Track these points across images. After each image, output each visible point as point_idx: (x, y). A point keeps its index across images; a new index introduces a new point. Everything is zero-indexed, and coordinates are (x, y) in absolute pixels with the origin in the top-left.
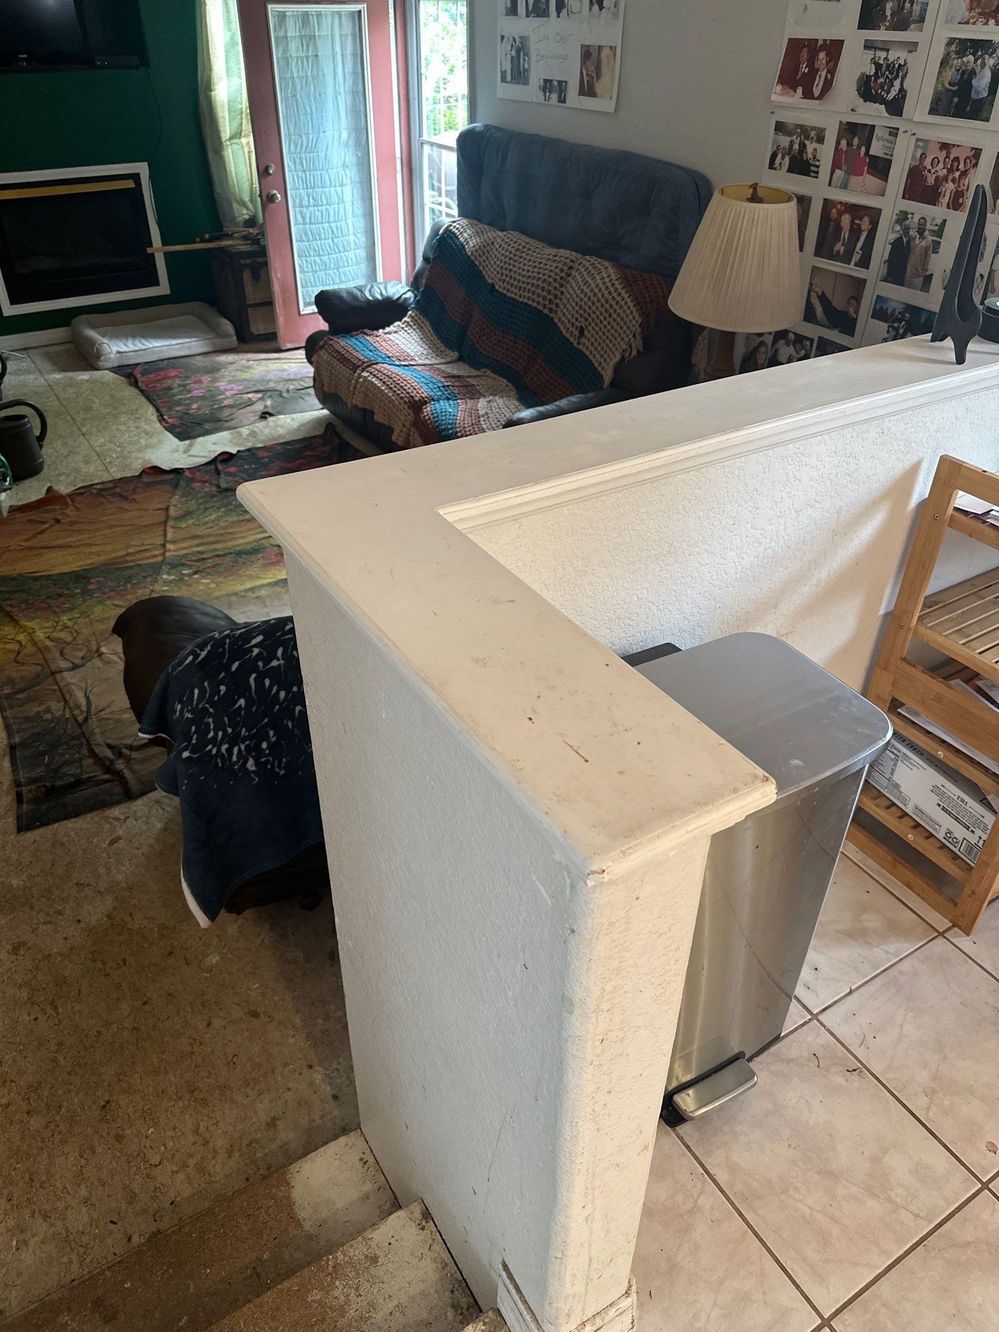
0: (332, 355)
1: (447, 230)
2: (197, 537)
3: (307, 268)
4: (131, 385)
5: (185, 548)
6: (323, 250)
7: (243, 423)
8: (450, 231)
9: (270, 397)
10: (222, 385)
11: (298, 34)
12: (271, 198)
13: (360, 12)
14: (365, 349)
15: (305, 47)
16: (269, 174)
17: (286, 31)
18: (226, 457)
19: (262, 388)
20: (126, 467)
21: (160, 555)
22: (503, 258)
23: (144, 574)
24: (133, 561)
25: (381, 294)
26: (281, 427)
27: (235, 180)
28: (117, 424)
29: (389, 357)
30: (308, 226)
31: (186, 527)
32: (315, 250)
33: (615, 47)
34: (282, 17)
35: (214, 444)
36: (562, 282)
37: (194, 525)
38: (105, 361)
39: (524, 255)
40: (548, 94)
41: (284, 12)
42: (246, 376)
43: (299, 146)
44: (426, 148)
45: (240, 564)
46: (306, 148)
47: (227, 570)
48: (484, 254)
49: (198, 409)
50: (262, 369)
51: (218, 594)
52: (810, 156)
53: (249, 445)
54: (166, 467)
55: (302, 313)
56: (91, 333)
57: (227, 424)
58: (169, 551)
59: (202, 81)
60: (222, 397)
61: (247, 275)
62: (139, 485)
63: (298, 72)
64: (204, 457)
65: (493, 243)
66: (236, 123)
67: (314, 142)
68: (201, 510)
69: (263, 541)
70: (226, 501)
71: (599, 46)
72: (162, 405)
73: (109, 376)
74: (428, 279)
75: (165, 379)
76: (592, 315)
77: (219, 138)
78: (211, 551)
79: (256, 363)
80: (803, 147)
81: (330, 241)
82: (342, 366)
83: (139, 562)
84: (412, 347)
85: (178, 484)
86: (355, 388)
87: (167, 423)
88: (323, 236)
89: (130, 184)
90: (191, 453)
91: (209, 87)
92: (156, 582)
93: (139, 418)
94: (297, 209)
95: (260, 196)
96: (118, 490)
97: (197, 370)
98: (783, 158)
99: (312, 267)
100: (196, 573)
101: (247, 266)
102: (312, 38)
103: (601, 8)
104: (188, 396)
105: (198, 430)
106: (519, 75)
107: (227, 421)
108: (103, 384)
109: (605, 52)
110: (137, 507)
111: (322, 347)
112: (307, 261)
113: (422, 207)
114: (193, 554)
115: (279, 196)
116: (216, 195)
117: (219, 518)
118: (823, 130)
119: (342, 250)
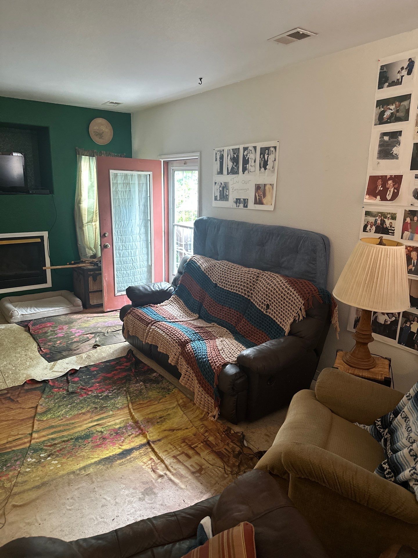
0: (135, 317)
1: (191, 260)
2: (52, 427)
3: (120, 276)
4: (26, 331)
5: (44, 436)
6: (128, 268)
7: (84, 351)
8: (192, 260)
9: (98, 336)
10: (73, 330)
11: (122, 182)
12: (106, 247)
13: (149, 175)
14: (152, 314)
15: (125, 187)
16: (106, 237)
17: (117, 181)
18: (73, 372)
19: (94, 331)
20: (17, 379)
21: (28, 442)
22: (221, 272)
23: (16, 458)
24: (10, 448)
25: (159, 288)
26: (104, 352)
27: (88, 239)
28: (15, 353)
29: (164, 318)
30: (121, 258)
31: (47, 420)
32: (124, 268)
33: (273, 184)
34: (116, 175)
35: (67, 363)
36: (254, 283)
37: (51, 418)
38: (14, 319)
39: (232, 271)
40: (238, 204)
41: (117, 173)
42: (86, 325)
43: (120, 225)
44: (176, 227)
45: (77, 447)
46: (123, 226)
47: (69, 452)
48: (210, 270)
49: (60, 343)
50: (95, 321)
51: (61, 473)
52: (388, 225)
53: (86, 364)
54: (39, 379)
55: (116, 295)
56: (10, 306)
57: (75, 352)
58: (34, 439)
59: (77, 200)
60: (73, 337)
61: (90, 279)
62: (22, 391)
63: (121, 197)
64: (61, 372)
65: (215, 265)
66: (90, 217)
67: (127, 224)
68: (57, 407)
69: (93, 429)
70: (71, 401)
71: (265, 184)
72: (41, 342)
73: (15, 326)
74: (182, 281)
75: (43, 328)
76: (273, 299)
77: (82, 222)
78: (60, 438)
79: (92, 318)
80: (383, 222)
81: (131, 264)
82: (140, 322)
83: (14, 449)
84: (175, 312)
85: (44, 390)
86: (148, 334)
87: (43, 352)
88: (128, 262)
89: (39, 240)
90: (54, 370)
91: (79, 202)
92: (23, 465)
93: (28, 350)
94: (117, 251)
95: (100, 245)
96: (9, 395)
97: (61, 323)
98: (371, 227)
99: (122, 276)
100: (49, 456)
101: (91, 275)
102: (128, 184)
103: (265, 169)
104: (55, 337)
105: (59, 355)
106: (224, 197)
107: (75, 350)
108: (11, 331)
109: (267, 188)
110: (19, 406)
111: (130, 313)
112: (120, 273)
113: (173, 250)
114: (48, 440)
115: (109, 245)
116: (78, 245)
117: (66, 413)
118: (395, 214)
119: (136, 268)
